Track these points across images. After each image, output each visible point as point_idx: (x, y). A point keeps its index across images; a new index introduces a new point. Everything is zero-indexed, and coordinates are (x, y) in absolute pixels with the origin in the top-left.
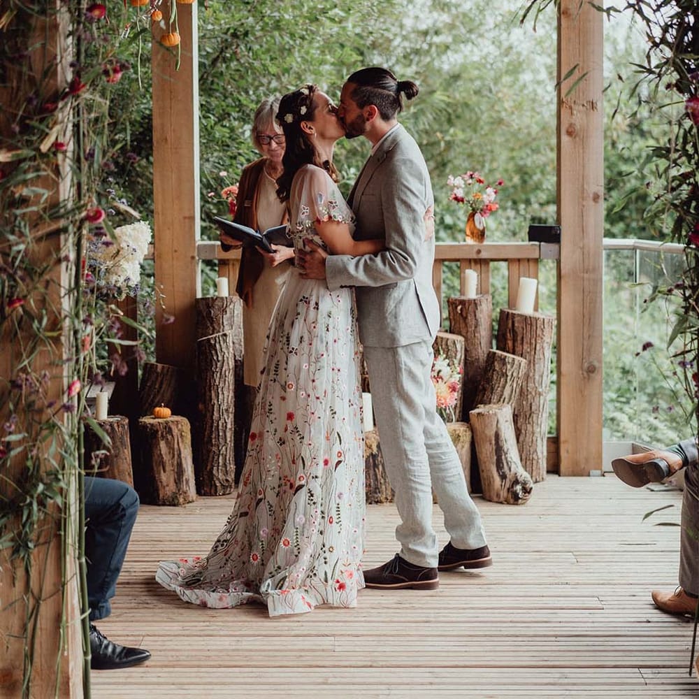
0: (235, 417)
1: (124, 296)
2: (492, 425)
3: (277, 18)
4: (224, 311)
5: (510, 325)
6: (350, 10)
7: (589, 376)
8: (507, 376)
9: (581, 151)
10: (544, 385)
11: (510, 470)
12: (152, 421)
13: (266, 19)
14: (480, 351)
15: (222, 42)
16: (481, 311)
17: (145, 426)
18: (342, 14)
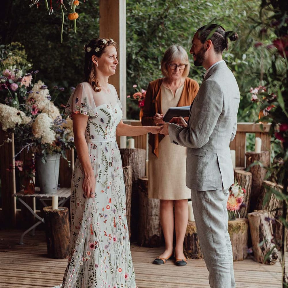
2: (258, 222)
4: (129, 156)
8: (271, 195)
11: (267, 246)
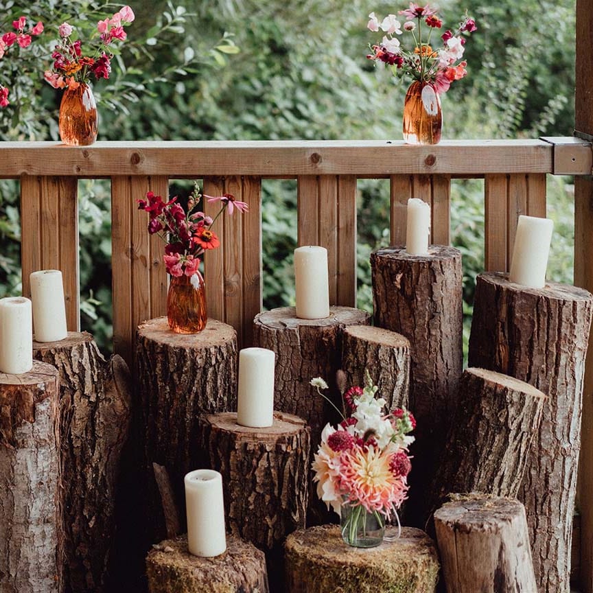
2: (489, 555)
5: (504, 314)
8: (509, 431)
10: (572, 436)
14: (440, 364)
16: (444, 284)
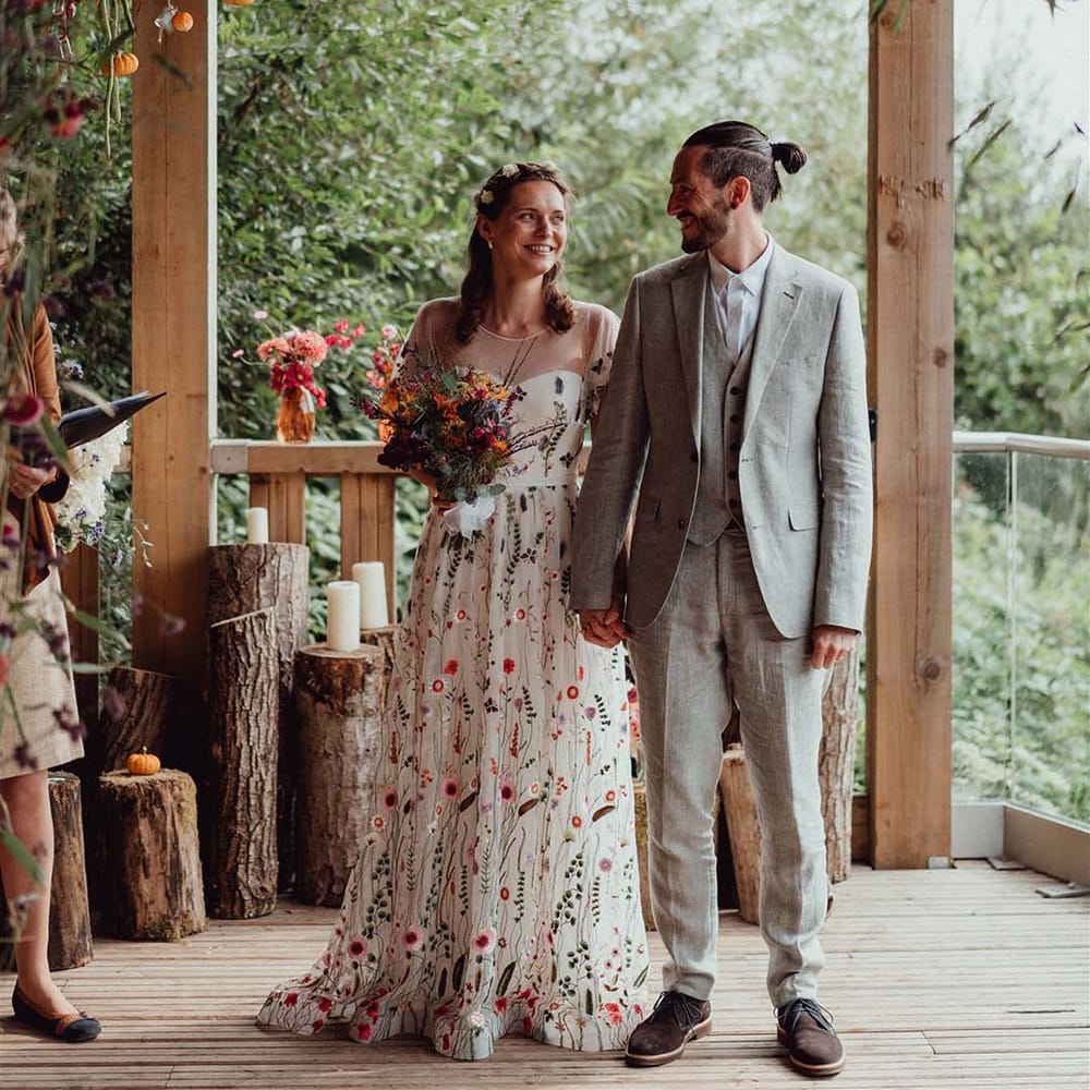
0: (279, 769)
1: (74, 544)
3: (356, 34)
4: (261, 571)
6: (485, 20)
7: (927, 684)
9: (914, 271)
10: (847, 704)
12: (124, 781)
13: (335, 36)
15: (255, 76)
17: (111, 790)
18: (473, 27)
